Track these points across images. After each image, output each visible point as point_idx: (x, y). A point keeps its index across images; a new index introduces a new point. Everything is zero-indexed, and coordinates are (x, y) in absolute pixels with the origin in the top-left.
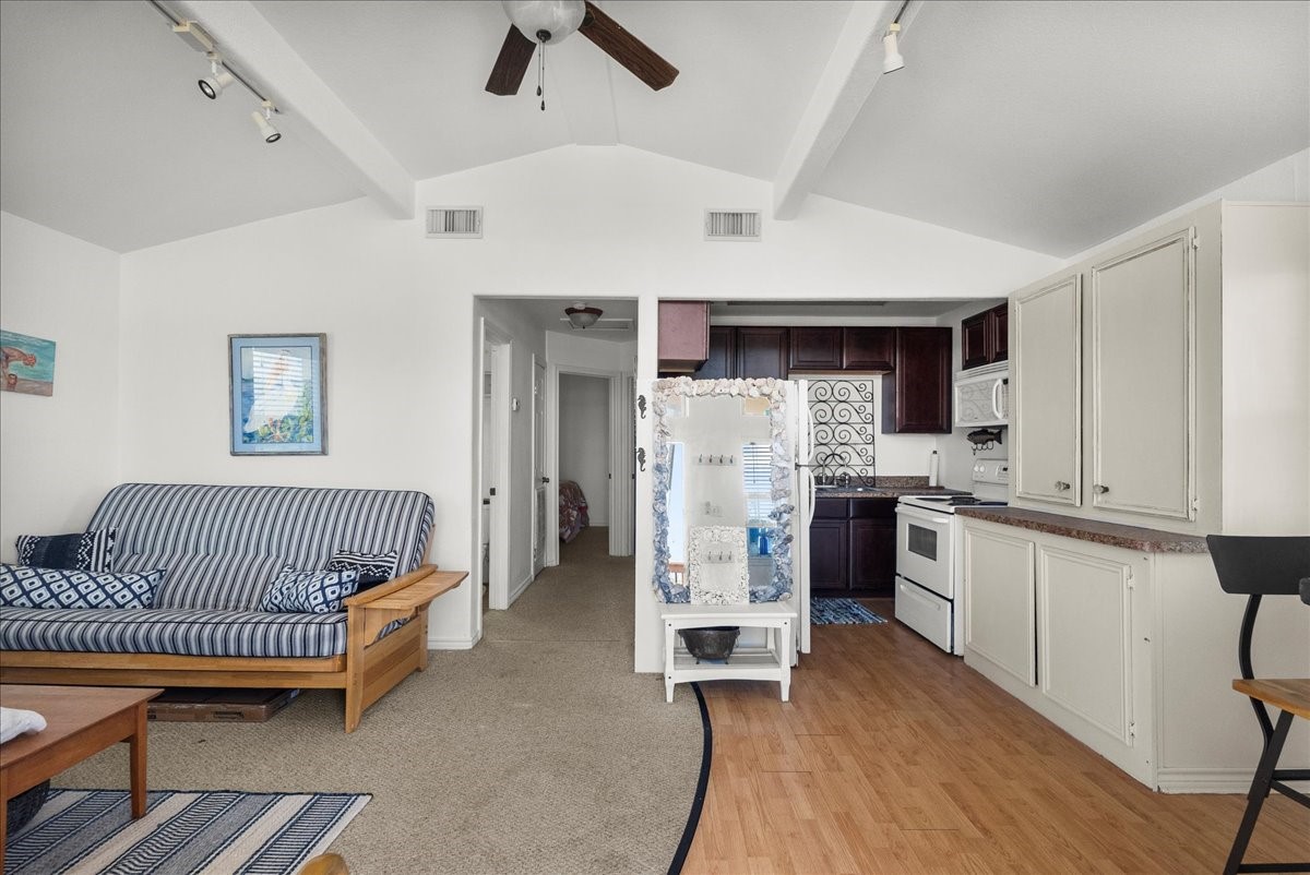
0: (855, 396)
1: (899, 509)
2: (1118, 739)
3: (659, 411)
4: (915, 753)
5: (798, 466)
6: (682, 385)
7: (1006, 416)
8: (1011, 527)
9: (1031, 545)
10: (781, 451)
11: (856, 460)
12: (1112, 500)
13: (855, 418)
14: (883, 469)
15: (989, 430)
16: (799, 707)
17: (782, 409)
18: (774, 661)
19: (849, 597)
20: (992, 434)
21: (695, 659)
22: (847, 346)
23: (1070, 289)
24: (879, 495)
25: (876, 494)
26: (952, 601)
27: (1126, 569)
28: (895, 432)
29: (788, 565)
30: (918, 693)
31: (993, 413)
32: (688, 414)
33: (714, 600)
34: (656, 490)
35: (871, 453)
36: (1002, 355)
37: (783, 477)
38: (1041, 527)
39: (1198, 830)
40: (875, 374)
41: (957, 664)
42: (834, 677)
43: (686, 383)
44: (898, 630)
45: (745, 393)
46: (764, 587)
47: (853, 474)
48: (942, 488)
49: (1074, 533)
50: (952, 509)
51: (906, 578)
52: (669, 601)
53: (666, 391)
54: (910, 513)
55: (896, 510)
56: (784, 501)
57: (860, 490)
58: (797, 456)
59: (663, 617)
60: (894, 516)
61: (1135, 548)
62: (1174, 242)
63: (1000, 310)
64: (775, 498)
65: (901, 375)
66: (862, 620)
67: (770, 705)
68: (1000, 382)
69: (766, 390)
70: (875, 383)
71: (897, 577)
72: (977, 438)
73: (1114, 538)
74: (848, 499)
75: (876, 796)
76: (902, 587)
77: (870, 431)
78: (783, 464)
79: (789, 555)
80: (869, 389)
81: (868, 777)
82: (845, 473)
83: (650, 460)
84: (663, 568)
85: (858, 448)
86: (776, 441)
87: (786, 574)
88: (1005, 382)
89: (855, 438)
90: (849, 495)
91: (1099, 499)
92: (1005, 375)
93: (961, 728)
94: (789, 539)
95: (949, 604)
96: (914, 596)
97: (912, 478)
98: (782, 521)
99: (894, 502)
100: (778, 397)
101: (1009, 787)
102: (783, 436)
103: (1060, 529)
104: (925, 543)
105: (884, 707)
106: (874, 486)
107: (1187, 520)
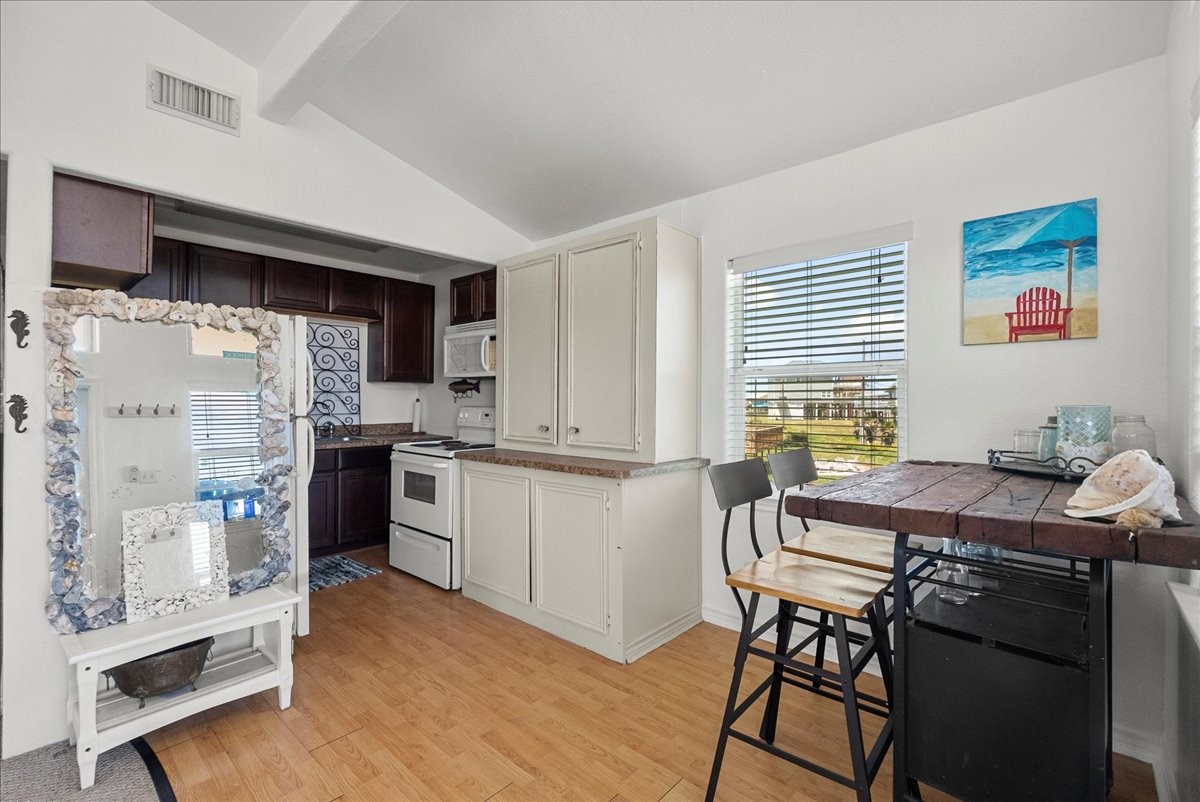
0: (339, 342)
1: (394, 456)
2: (599, 632)
3: (58, 338)
4: (448, 712)
5: (294, 418)
6: (108, 302)
7: (493, 367)
8: (510, 467)
9: (527, 481)
10: (273, 400)
11: (340, 408)
12: (584, 438)
13: (340, 365)
14: (369, 418)
15: (469, 381)
16: (306, 710)
17: (275, 346)
18: (267, 662)
19: (337, 552)
20: (471, 384)
21: (136, 702)
22: (335, 288)
23: (549, 265)
24: (369, 445)
25: (365, 442)
26: (450, 540)
27: (605, 494)
28: (383, 380)
29: (285, 538)
30: (432, 641)
31: (481, 365)
32: (97, 349)
33: (171, 609)
34: (53, 461)
35: (356, 401)
36: (490, 314)
37: (277, 432)
38: (537, 465)
39: (657, 686)
40: (361, 321)
41: (456, 598)
42: (341, 652)
43: (116, 301)
44: (393, 577)
45: (221, 324)
46: (250, 572)
47: (337, 423)
48: (424, 433)
49: (566, 468)
50: (451, 454)
51: (400, 524)
52: (82, 626)
53: (75, 309)
54: (405, 460)
55: (391, 458)
56: (277, 461)
57: (346, 439)
58: (293, 405)
59: (72, 661)
60: (389, 463)
61: (615, 477)
62: (626, 241)
63: (489, 275)
64: (264, 459)
65: (389, 324)
66: (356, 576)
67: (266, 721)
68: (487, 338)
69: (252, 323)
70: (362, 331)
71: (391, 525)
72: (458, 387)
73: (599, 470)
74: (336, 450)
75: (425, 788)
76: (397, 533)
77: (355, 379)
78: (276, 416)
79: (285, 526)
80: (355, 336)
81: (409, 766)
82: (330, 423)
83: (38, 414)
84: (68, 582)
85: (343, 396)
86: (266, 387)
87: (281, 551)
88: (493, 338)
89: (340, 386)
90: (338, 446)
91: (571, 438)
92: (492, 332)
93: (480, 665)
94: (285, 506)
95: (449, 543)
96: (411, 542)
97: (396, 425)
98: (275, 486)
99: (388, 450)
100: (269, 334)
101: (536, 710)
102: (277, 382)
103: (554, 466)
104: (422, 488)
105: (403, 670)
106: (359, 434)
107: (634, 451)
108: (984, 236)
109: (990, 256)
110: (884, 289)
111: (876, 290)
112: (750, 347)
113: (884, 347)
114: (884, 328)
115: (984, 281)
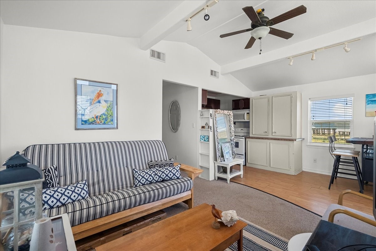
2: (288, 170)
8: (262, 140)
26: (243, 155)
27: (290, 144)
31: (244, 119)
38: (271, 139)
53: (217, 113)
62: (289, 96)
63: (245, 100)
68: (246, 114)
91: (274, 134)
92: (248, 112)
107: (291, 136)
108: (370, 97)
109: (372, 101)
110: (347, 106)
111: (346, 106)
112: (314, 116)
113: (347, 116)
114: (347, 113)
115: (370, 105)
